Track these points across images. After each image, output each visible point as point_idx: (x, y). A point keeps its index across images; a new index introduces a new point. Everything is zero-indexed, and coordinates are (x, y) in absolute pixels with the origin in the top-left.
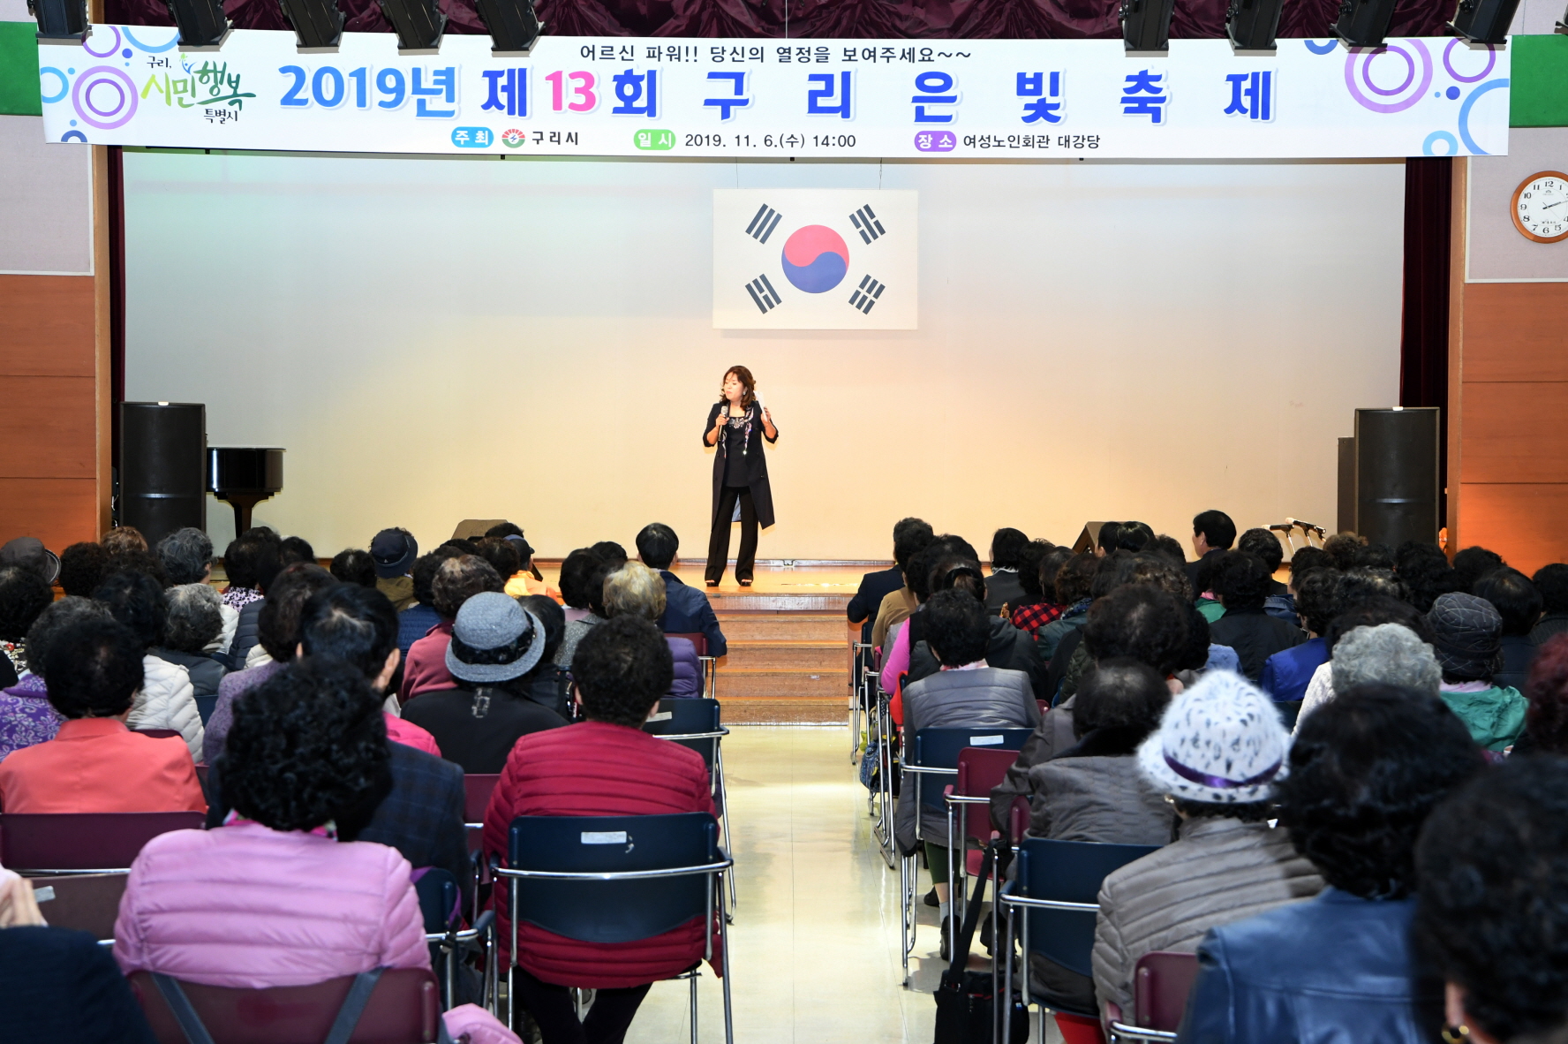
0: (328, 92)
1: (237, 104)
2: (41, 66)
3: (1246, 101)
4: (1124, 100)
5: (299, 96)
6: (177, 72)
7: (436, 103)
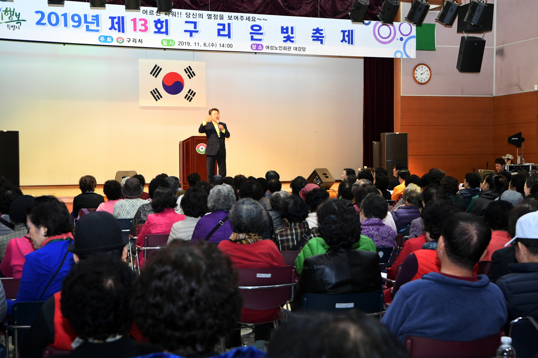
0: (53, 21)
1: (19, 24)
3: (347, 39)
4: (312, 37)
5: (43, 22)
7: (93, 27)
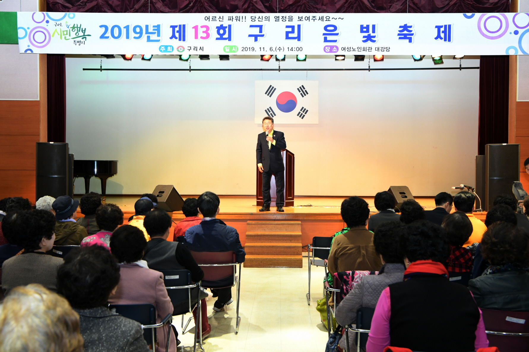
0: (116, 33)
1: (85, 39)
2: (18, 26)
3: (442, 35)
4: (399, 35)
5: (106, 35)
6: (64, 28)
7: (153, 37)
